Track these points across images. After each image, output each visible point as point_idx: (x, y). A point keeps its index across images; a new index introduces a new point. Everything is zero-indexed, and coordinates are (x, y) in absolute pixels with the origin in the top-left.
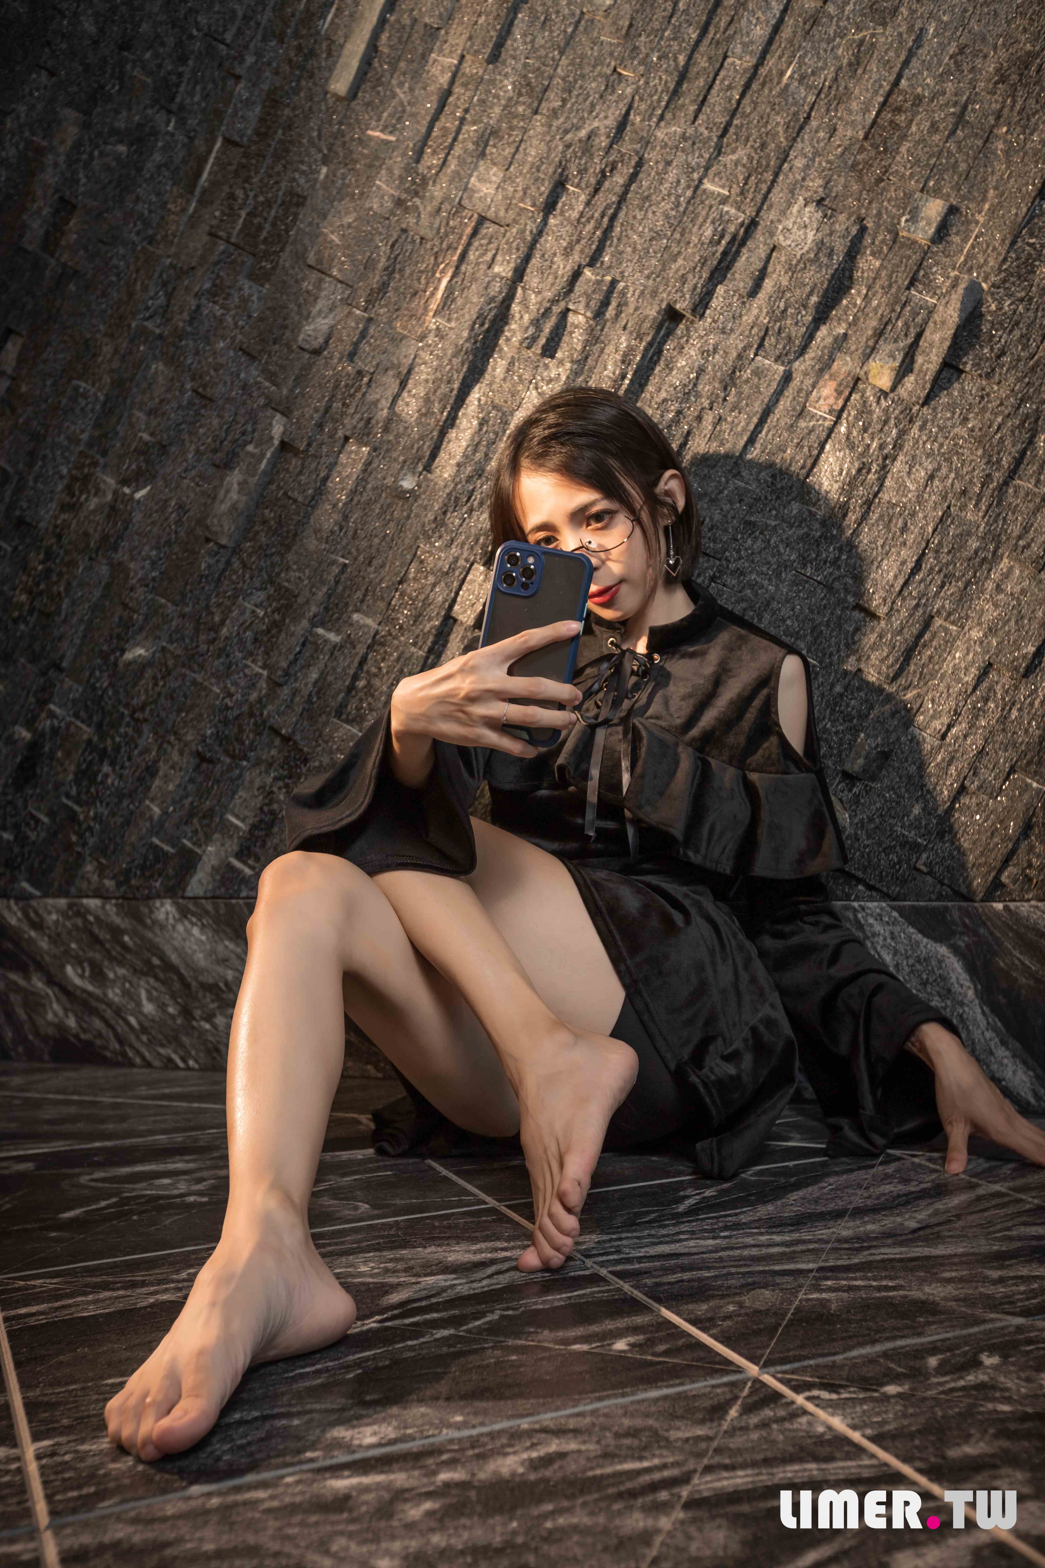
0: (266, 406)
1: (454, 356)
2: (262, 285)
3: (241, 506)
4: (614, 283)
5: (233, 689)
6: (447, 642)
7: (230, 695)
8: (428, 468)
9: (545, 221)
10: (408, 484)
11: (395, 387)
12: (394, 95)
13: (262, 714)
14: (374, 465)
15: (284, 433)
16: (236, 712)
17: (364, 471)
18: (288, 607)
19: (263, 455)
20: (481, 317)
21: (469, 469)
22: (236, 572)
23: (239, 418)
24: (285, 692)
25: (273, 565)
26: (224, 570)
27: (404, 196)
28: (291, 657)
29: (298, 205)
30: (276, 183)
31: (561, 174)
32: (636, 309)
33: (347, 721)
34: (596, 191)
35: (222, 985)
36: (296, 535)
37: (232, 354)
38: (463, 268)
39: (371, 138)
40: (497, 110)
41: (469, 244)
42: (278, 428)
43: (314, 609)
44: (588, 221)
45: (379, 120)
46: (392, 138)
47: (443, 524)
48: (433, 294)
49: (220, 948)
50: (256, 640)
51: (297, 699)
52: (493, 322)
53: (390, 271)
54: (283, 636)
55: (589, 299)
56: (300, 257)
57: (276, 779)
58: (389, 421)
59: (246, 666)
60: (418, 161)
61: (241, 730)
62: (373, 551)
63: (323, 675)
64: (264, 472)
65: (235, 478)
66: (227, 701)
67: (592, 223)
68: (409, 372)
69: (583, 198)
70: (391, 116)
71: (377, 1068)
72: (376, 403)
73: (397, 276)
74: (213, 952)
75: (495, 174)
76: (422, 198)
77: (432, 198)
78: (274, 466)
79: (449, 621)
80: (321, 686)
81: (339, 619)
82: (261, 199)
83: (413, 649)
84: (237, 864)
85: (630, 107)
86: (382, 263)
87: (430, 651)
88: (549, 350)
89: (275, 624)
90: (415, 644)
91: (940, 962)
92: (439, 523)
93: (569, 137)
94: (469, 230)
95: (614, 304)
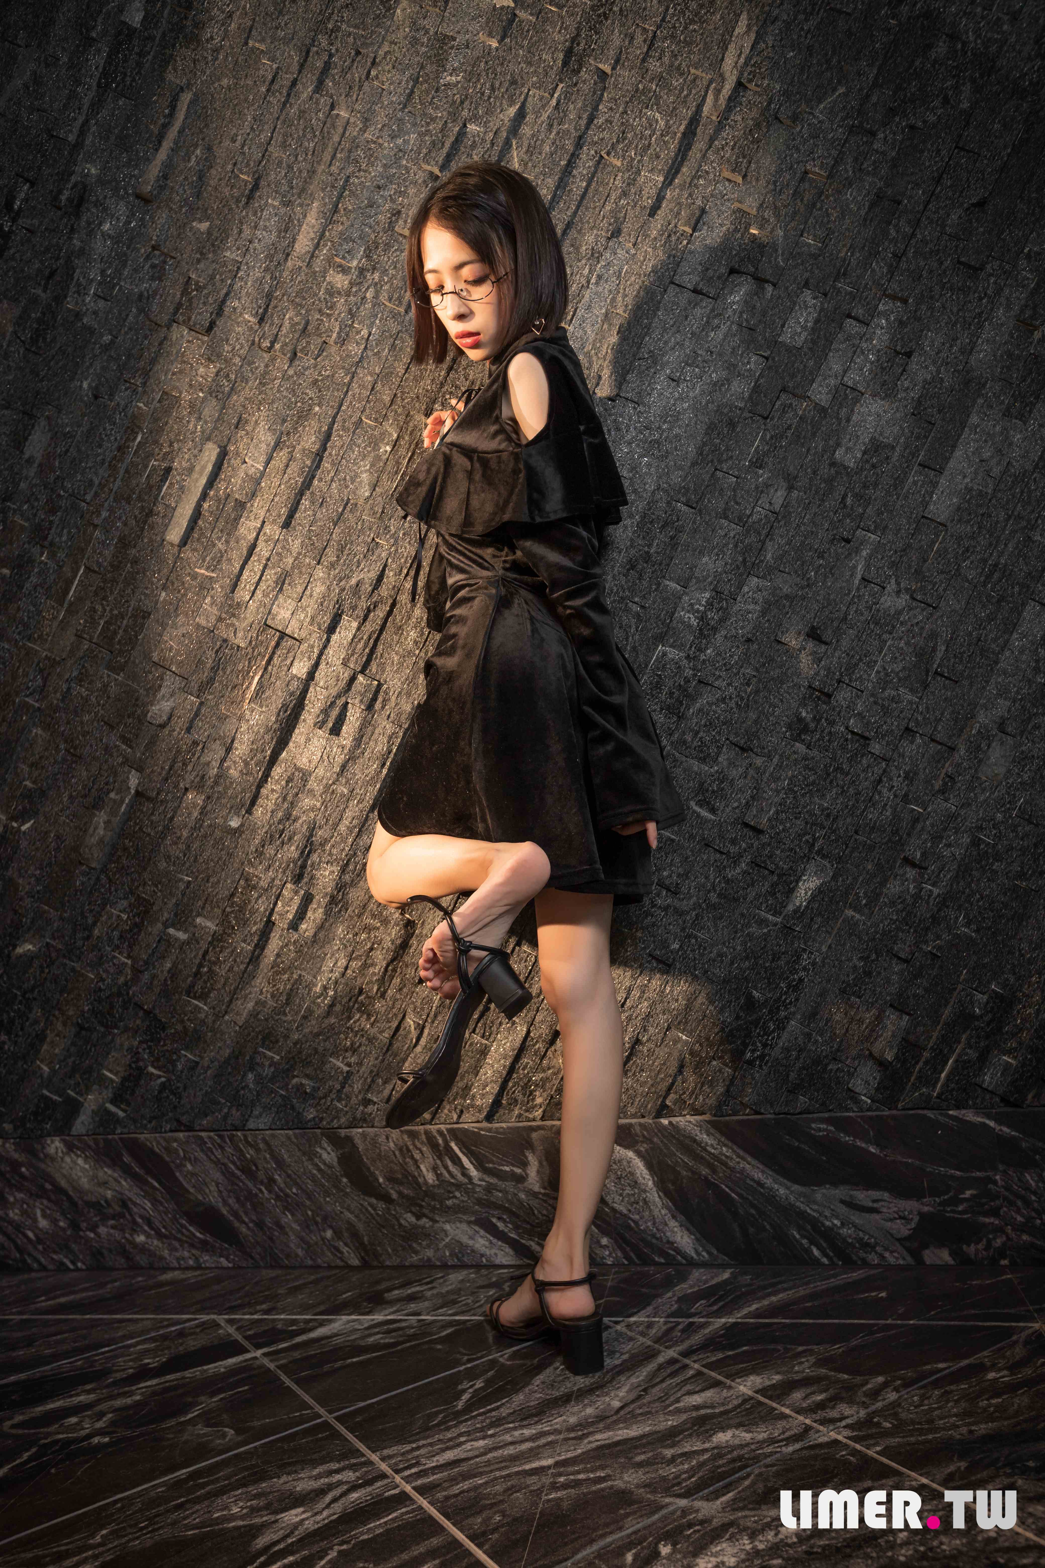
0: (123, 763)
1: (266, 733)
2: (118, 675)
3: (107, 839)
4: (380, 685)
5: (104, 976)
6: (269, 938)
7: (103, 980)
8: (249, 811)
9: (328, 640)
10: (234, 823)
11: (222, 753)
12: (214, 545)
13: (128, 994)
14: (209, 808)
15: (139, 784)
16: (108, 993)
17: (201, 814)
18: (147, 912)
19: (122, 801)
20: (285, 706)
21: (280, 814)
22: (104, 887)
23: (102, 772)
24: (146, 976)
25: (133, 881)
26: (95, 884)
27: (224, 615)
28: (150, 951)
29: (144, 618)
30: (127, 601)
31: (339, 609)
32: (397, 704)
33: (195, 998)
34: (365, 620)
35: (102, 1202)
36: (150, 859)
37: (95, 724)
38: (270, 668)
39: (197, 573)
40: (290, 560)
41: (273, 653)
42: (134, 781)
43: (166, 915)
44: (359, 641)
45: (204, 561)
46: (214, 575)
47: (262, 853)
48: (248, 688)
49: (101, 1174)
50: (121, 937)
51: (155, 982)
52: (293, 710)
53: (215, 669)
54: (143, 934)
55: (363, 695)
56: (147, 656)
57: (141, 1042)
58: (218, 776)
59: (115, 957)
60: (233, 592)
61: (112, 1007)
62: (210, 872)
63: (175, 965)
64: (124, 813)
65: (101, 818)
66: (100, 984)
67: (362, 642)
68: (233, 741)
69: (355, 624)
70: (213, 559)
71: (227, 1259)
72: (208, 764)
73: (221, 672)
74: (95, 1177)
75: (291, 604)
76: (238, 619)
77: (245, 618)
78: (132, 807)
79: (269, 925)
80: (174, 974)
81: (185, 921)
82: (115, 612)
83: (243, 945)
84: (112, 1108)
85: (385, 566)
86: (210, 663)
87: (256, 946)
88: (336, 731)
89: (136, 924)
90: (244, 941)
91: (629, 1162)
92: (259, 854)
93: (342, 583)
94: (273, 643)
95: (380, 699)
